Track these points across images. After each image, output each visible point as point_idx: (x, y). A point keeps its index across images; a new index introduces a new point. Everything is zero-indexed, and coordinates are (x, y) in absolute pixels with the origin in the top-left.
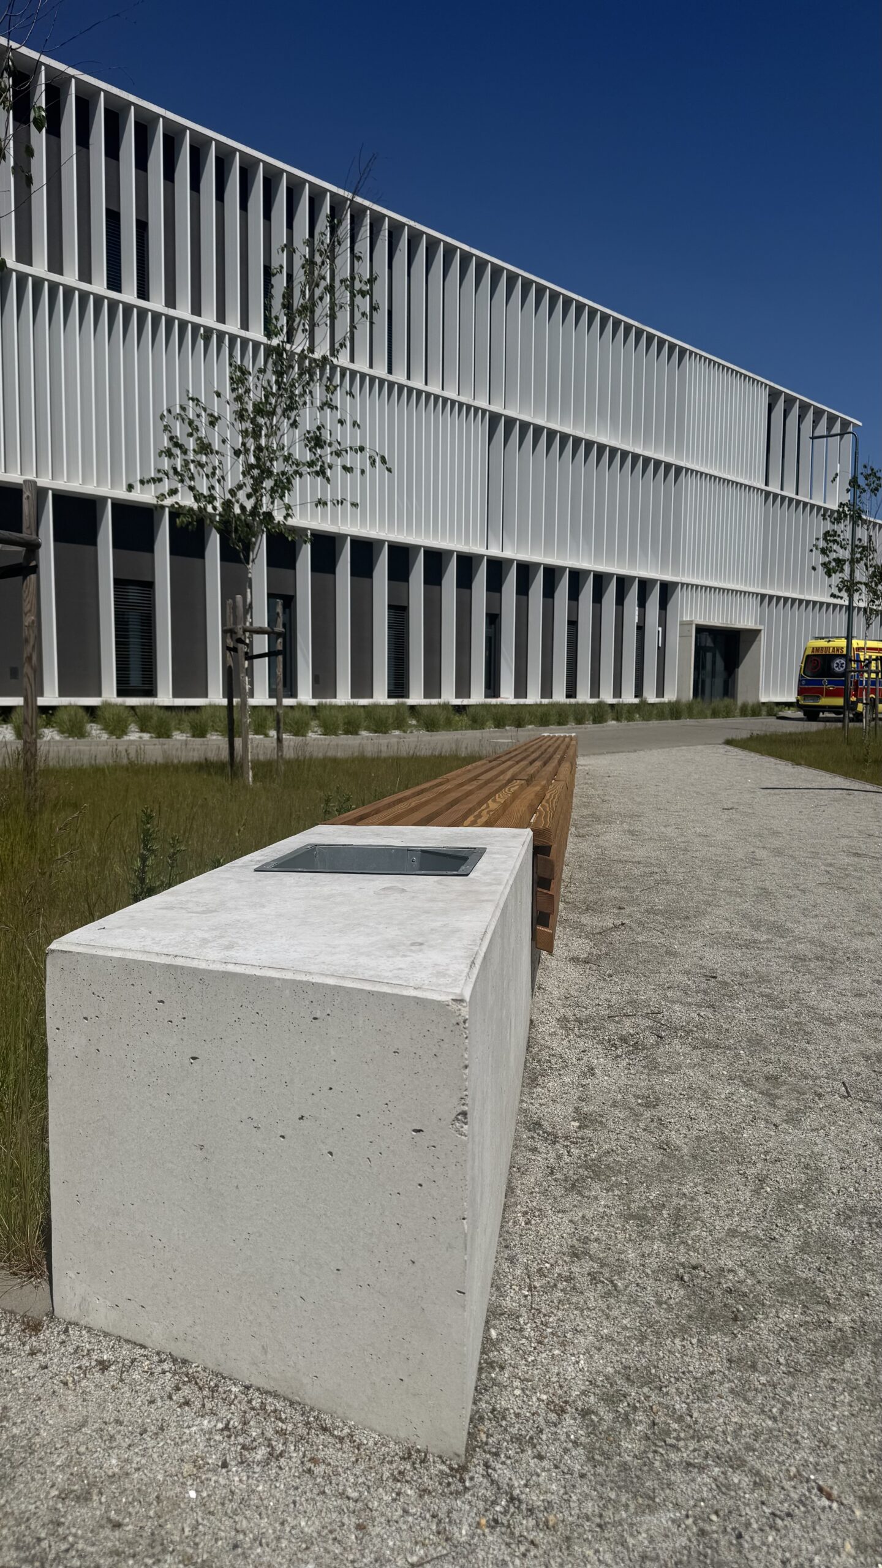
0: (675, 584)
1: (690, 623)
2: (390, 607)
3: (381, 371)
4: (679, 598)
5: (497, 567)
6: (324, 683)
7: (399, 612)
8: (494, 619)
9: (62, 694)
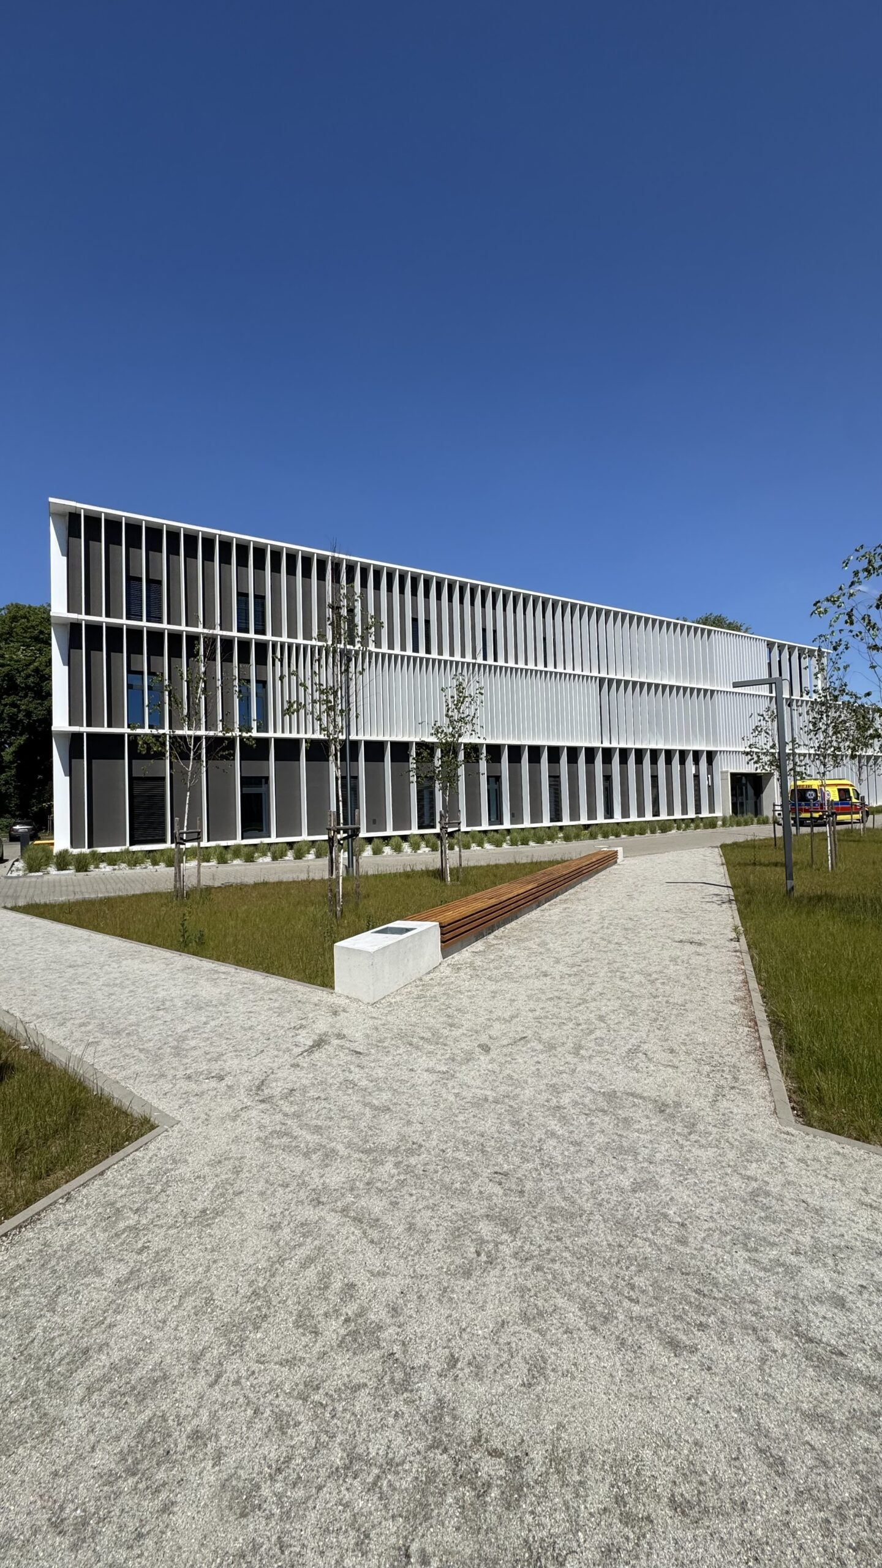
0: (717, 751)
1: (727, 772)
2: (549, 776)
3: (541, 667)
4: (718, 760)
5: (608, 753)
6: (516, 817)
7: (555, 779)
8: (608, 778)
9: (394, 829)
